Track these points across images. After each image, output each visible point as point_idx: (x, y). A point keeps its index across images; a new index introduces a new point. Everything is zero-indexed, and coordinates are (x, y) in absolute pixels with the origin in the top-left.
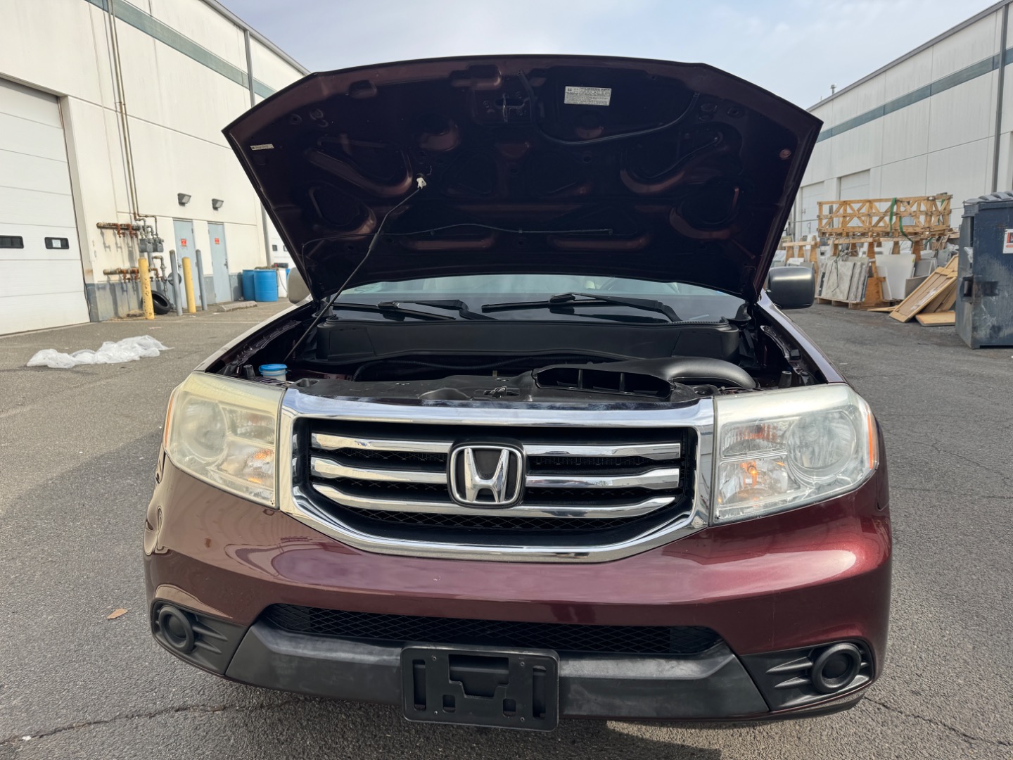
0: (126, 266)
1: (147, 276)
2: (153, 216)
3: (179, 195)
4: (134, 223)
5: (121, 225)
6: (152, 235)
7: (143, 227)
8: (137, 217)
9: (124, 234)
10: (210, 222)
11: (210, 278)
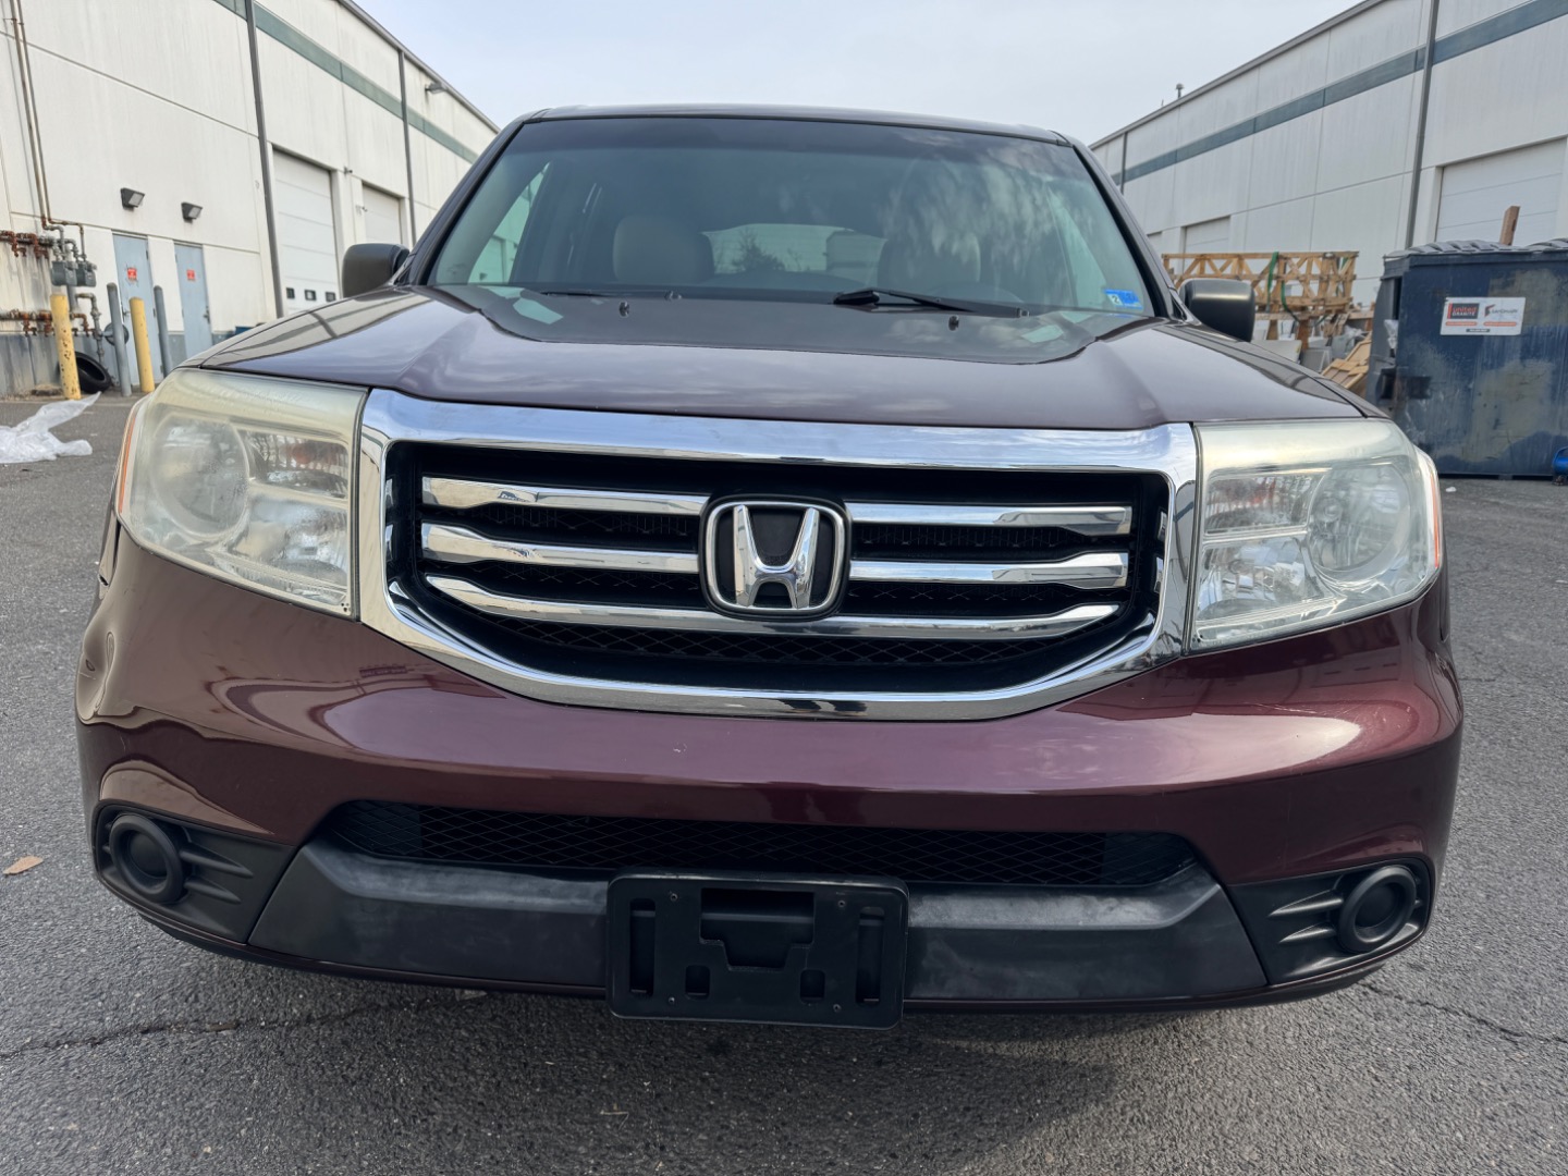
0: (29, 306)
1: (66, 326)
2: (77, 224)
3: (124, 191)
4: (42, 234)
5: (19, 235)
6: (76, 255)
7: (59, 242)
8: (48, 224)
9: (23, 251)
10: (178, 243)
11: (180, 338)
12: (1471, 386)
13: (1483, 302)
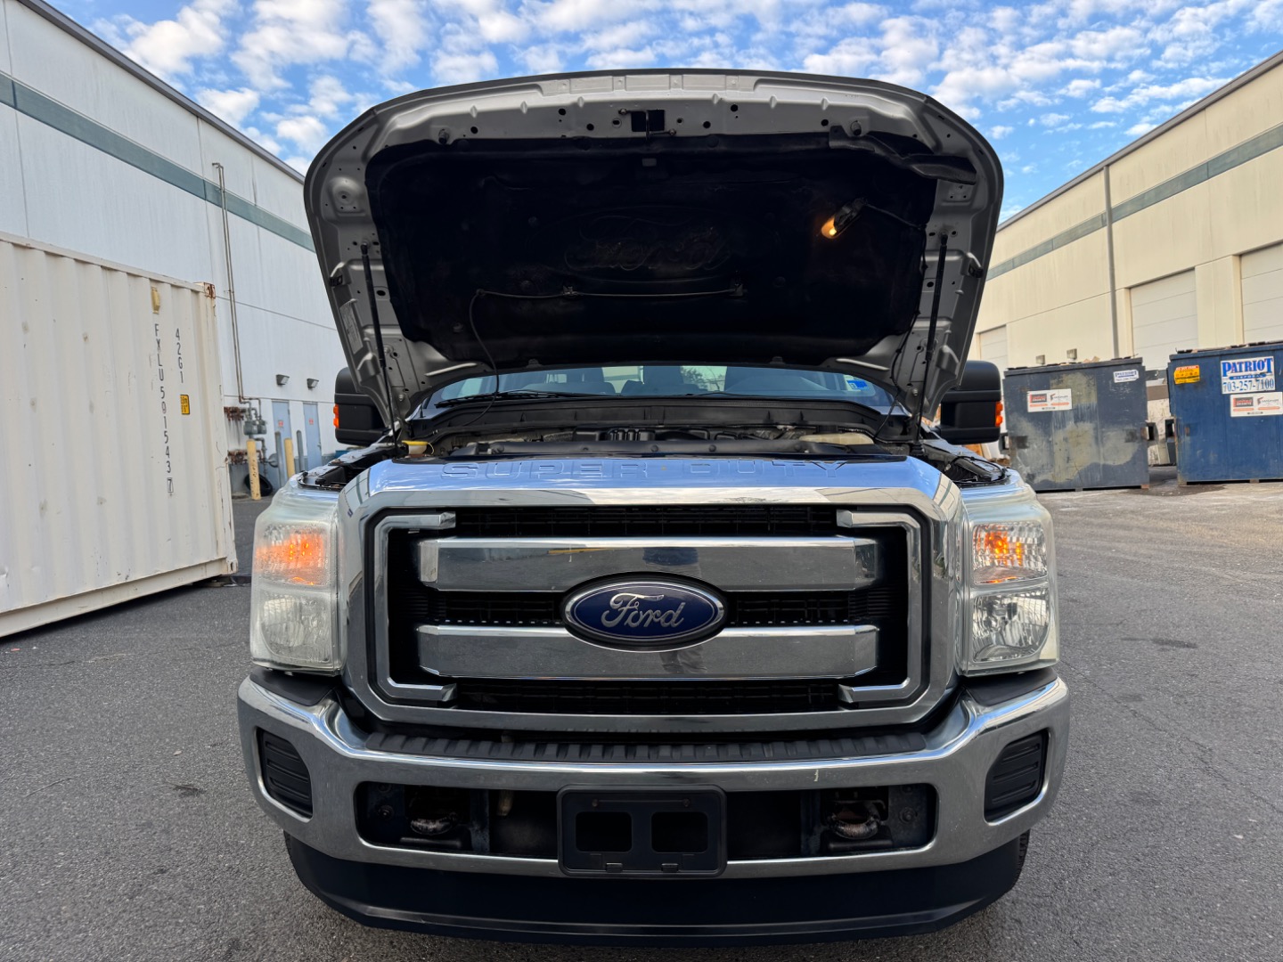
0: (234, 447)
1: (253, 459)
2: (257, 399)
3: (278, 376)
4: (241, 406)
5: (230, 408)
6: (256, 417)
7: (248, 410)
8: (242, 400)
9: (232, 417)
10: (305, 403)
12: (1051, 439)
13: (1049, 393)
